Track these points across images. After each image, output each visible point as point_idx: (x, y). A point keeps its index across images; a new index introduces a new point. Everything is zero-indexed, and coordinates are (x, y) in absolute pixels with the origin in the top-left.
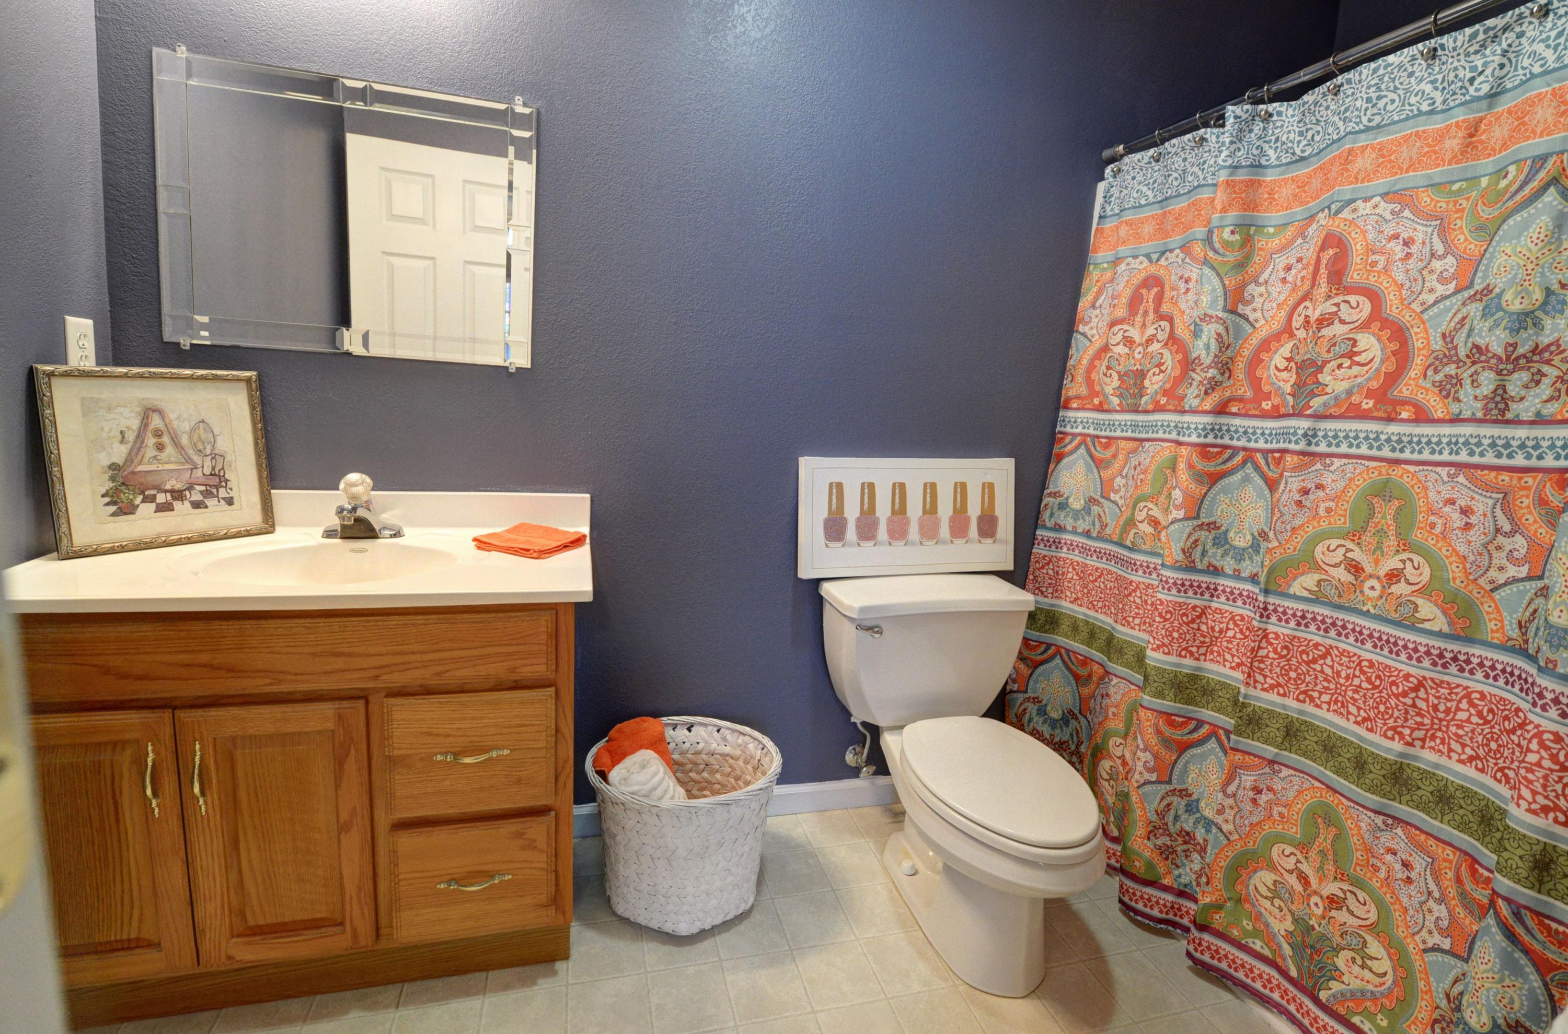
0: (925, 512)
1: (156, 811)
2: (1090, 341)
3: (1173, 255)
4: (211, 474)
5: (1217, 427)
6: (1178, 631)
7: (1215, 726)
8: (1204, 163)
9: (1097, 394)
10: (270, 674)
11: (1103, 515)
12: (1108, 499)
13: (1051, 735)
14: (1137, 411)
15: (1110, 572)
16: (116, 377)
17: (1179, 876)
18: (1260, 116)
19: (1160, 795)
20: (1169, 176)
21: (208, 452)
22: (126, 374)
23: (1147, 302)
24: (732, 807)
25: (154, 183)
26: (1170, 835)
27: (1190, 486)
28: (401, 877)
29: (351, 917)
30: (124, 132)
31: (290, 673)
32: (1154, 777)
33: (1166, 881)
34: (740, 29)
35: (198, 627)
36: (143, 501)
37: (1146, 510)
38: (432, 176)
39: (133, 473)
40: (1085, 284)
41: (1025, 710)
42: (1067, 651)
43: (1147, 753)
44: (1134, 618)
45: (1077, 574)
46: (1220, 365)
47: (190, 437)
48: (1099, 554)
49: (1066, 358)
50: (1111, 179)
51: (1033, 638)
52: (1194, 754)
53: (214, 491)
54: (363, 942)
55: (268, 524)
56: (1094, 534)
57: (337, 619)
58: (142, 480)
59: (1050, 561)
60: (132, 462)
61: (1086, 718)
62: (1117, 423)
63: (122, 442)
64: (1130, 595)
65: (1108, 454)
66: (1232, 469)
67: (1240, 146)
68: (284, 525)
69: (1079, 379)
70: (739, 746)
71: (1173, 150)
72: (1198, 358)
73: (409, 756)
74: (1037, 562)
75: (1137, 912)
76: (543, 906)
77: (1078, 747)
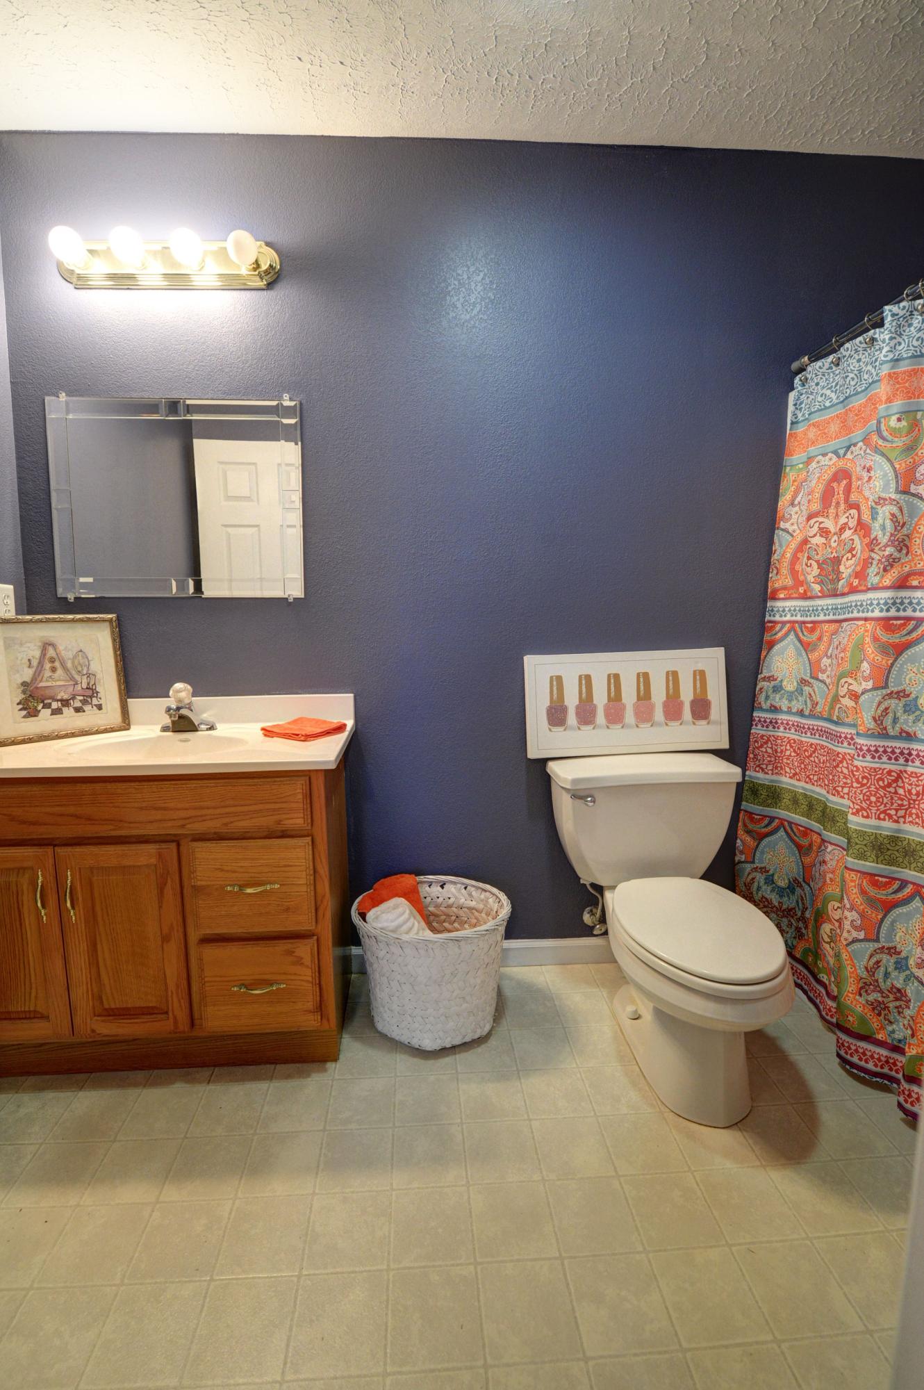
0: (639, 698)
1: (45, 919)
2: (792, 536)
3: (857, 448)
4: (87, 688)
5: (898, 601)
6: (875, 795)
7: (919, 885)
8: (876, 360)
9: (801, 583)
10: (113, 822)
11: (813, 695)
12: (817, 679)
13: (779, 903)
14: (835, 595)
15: (822, 747)
16: (25, 622)
17: (893, 1032)
18: (917, 310)
19: (869, 953)
20: (847, 377)
21: (85, 672)
22: (31, 620)
23: (838, 494)
24: (462, 943)
25: (49, 488)
26: (881, 992)
27: (876, 658)
28: (206, 979)
29: (173, 1007)
30: (29, 456)
31: (126, 822)
32: (862, 935)
33: (880, 1037)
34: (452, 314)
35: (66, 788)
36: (43, 708)
37: (846, 685)
38: (254, 464)
39: (37, 688)
40: (783, 485)
41: (753, 879)
42: (790, 823)
43: (854, 913)
44: (843, 787)
45: (794, 751)
46: (897, 543)
47: (73, 663)
48: (813, 731)
49: (770, 553)
50: (800, 388)
51: (758, 813)
52: (900, 914)
53: (89, 700)
54: (181, 1028)
55: (126, 724)
56: (807, 713)
57: (156, 783)
58: (42, 693)
59: (769, 740)
60: (36, 680)
61: (809, 885)
62: (820, 608)
63: (29, 667)
64: (838, 766)
65: (814, 637)
66: (917, 639)
67: (901, 340)
68: (135, 724)
69: (784, 571)
70: (482, 901)
71: (847, 354)
72: (876, 538)
73: (208, 886)
74: (756, 741)
75: (852, 1065)
76: (310, 1012)
77: (803, 913)
